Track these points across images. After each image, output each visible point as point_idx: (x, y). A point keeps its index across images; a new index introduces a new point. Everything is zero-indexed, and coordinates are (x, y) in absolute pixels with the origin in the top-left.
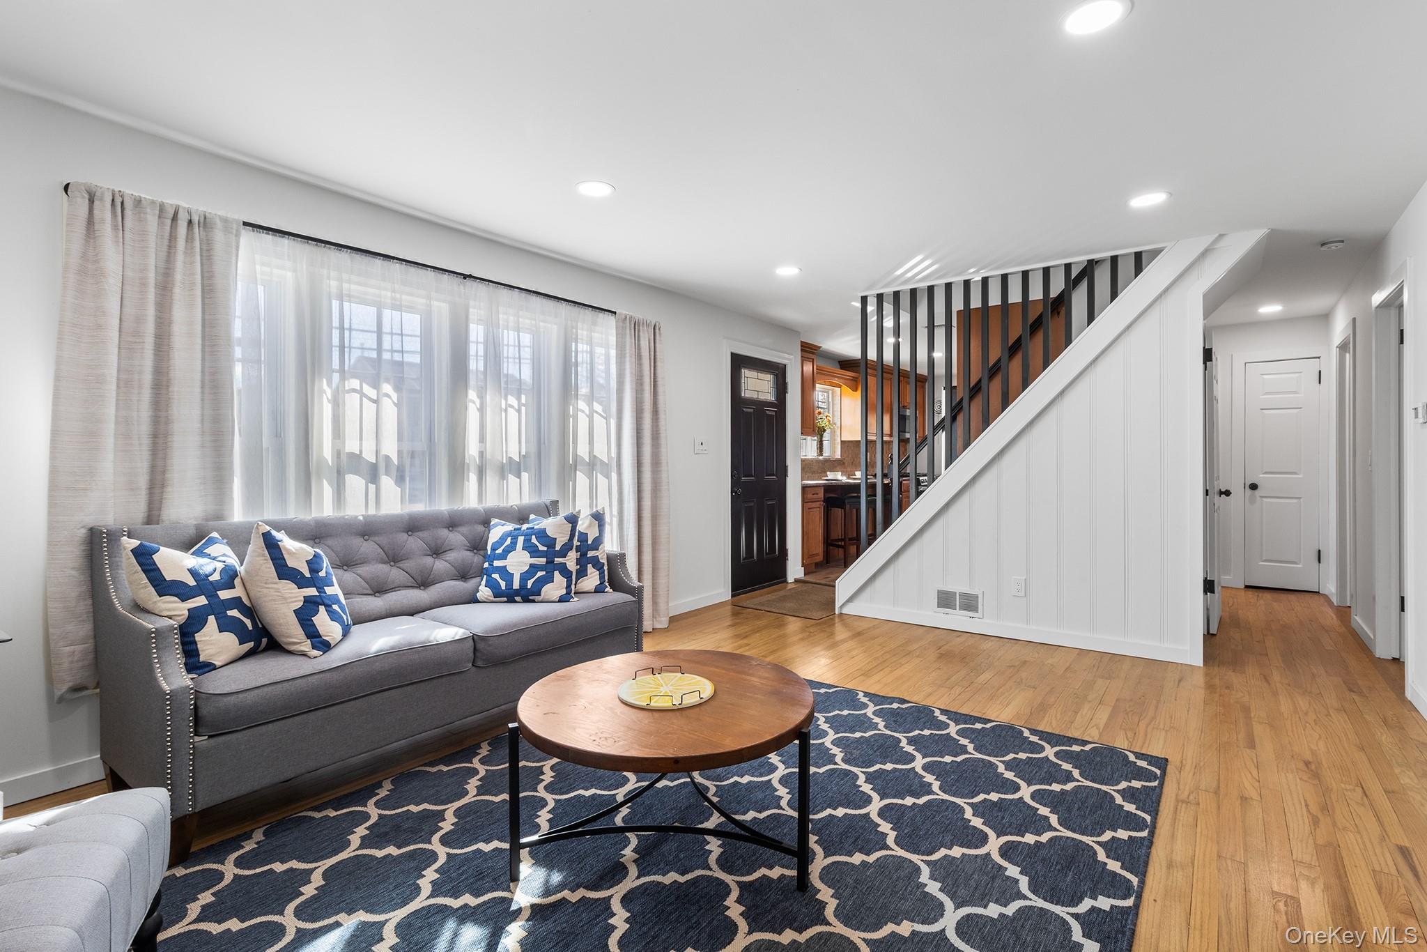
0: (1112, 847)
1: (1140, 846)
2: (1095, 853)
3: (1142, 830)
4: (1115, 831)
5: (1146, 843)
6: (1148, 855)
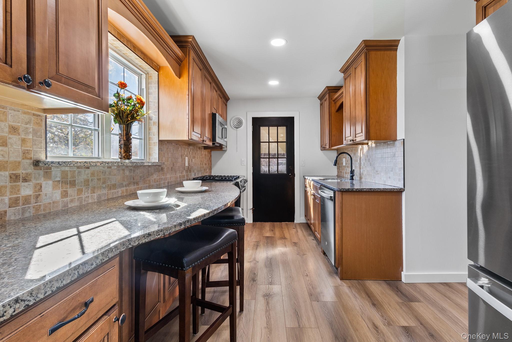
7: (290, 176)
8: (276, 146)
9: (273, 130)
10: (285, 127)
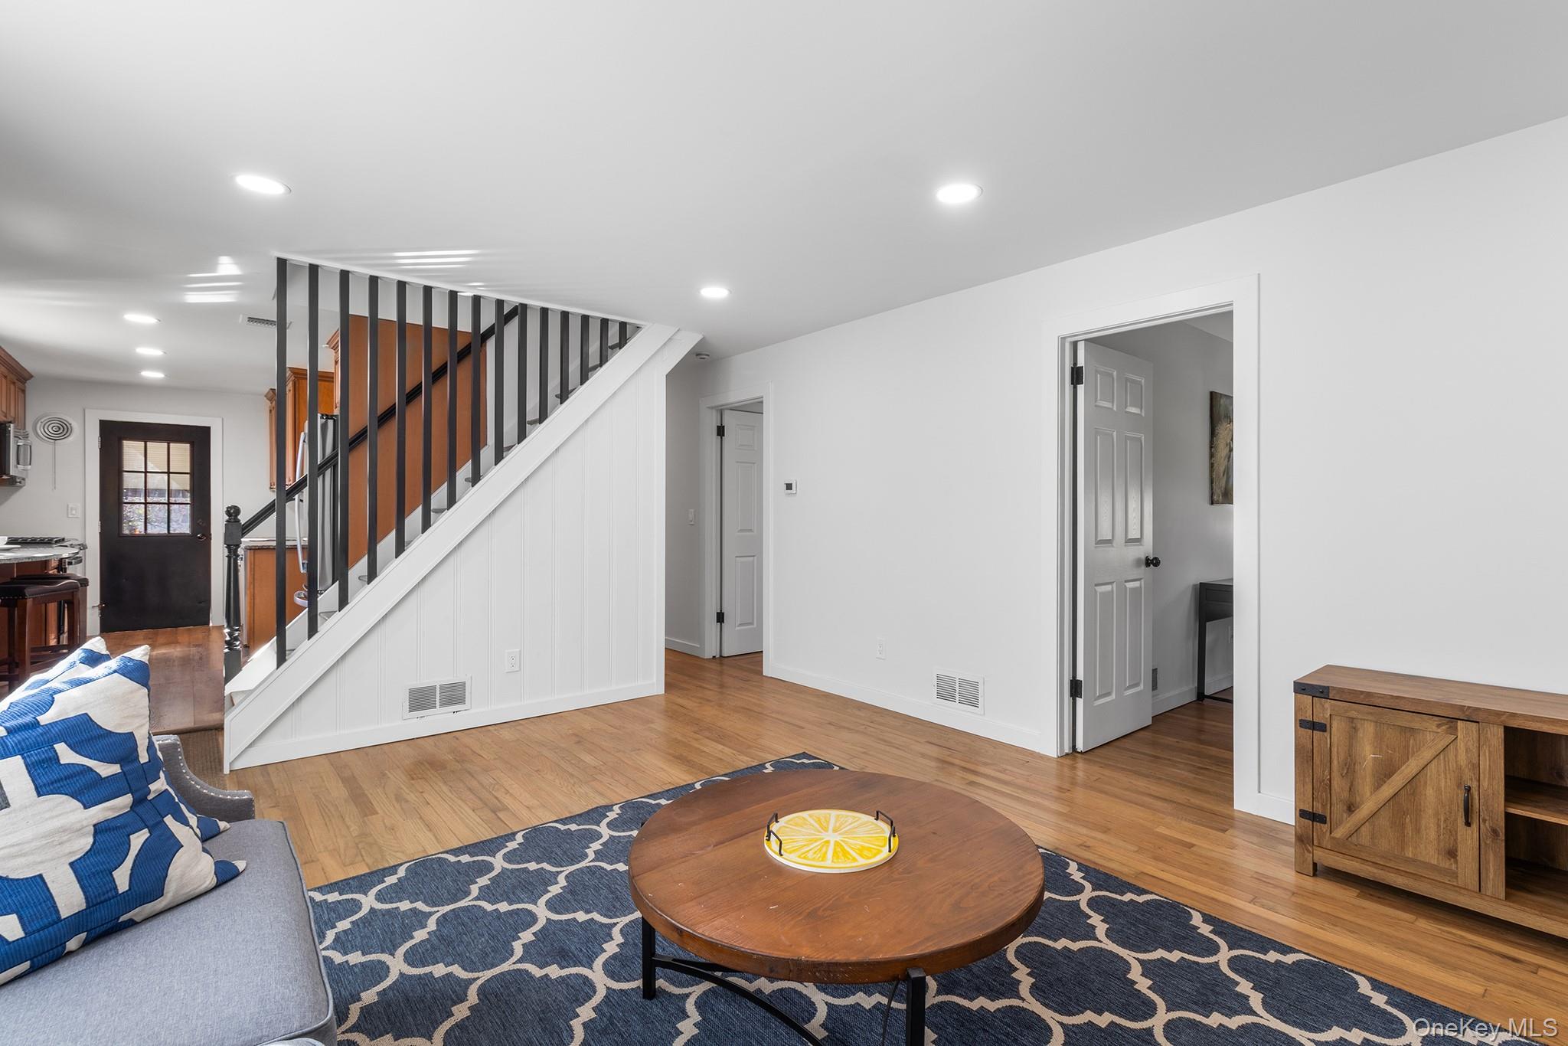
7: (199, 538)
8: (164, 480)
9: (157, 449)
10: (188, 445)
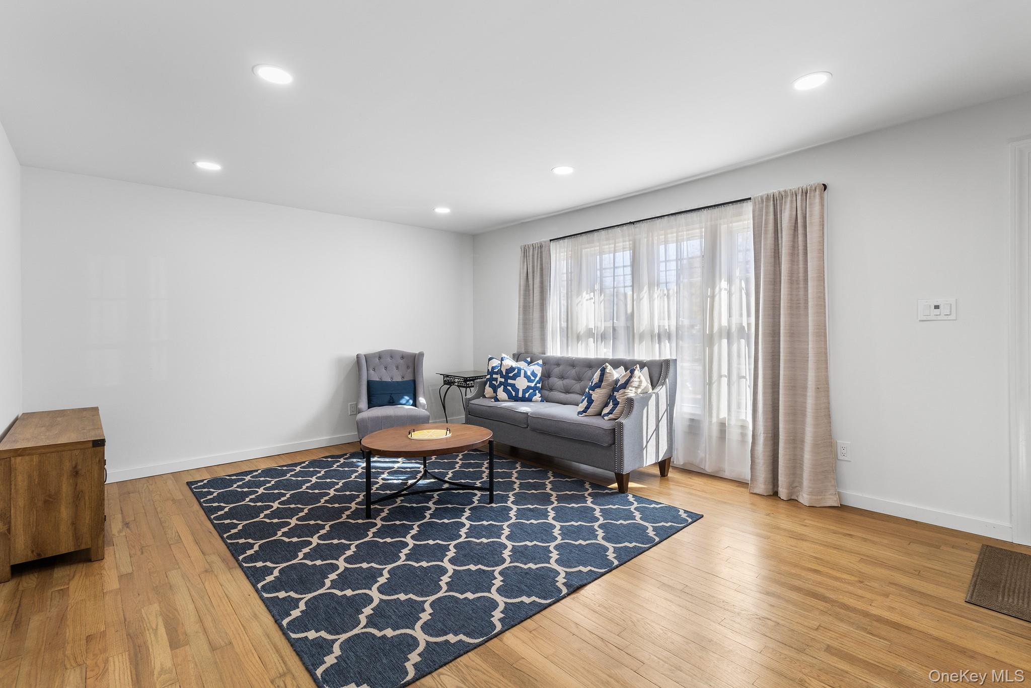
0: (293, 602)
1: (280, 613)
2: (296, 592)
3: (288, 624)
4: (301, 612)
5: (278, 617)
6: (270, 611)
